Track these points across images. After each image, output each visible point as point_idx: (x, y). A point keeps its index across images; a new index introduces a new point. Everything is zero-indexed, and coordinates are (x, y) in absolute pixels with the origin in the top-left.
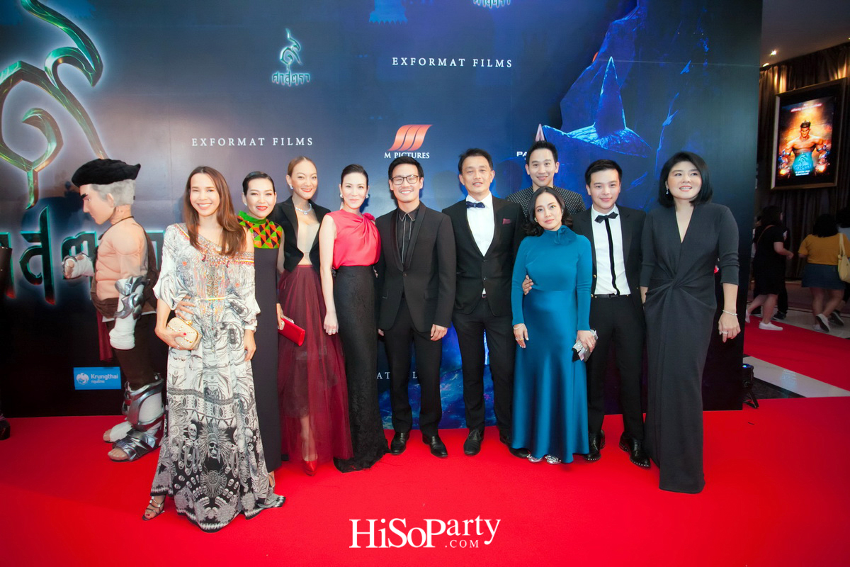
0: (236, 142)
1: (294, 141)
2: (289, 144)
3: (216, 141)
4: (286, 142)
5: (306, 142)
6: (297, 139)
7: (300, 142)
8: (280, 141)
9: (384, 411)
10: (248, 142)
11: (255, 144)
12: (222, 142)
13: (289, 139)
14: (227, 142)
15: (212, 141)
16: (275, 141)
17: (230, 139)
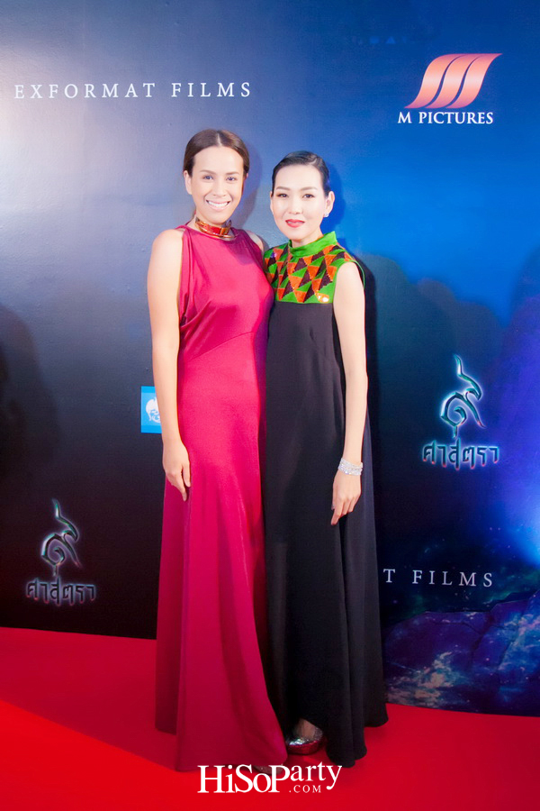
0: (99, 91)
1: (212, 88)
2: (203, 95)
3: (61, 90)
4: (197, 90)
5: (237, 89)
6: (221, 84)
7: (227, 90)
8: (185, 89)
9: (394, 663)
10: (122, 90)
11: (135, 96)
12: (71, 91)
13: (203, 84)
14: (82, 90)
15: (53, 89)
16: (176, 89)
17: (87, 85)
